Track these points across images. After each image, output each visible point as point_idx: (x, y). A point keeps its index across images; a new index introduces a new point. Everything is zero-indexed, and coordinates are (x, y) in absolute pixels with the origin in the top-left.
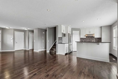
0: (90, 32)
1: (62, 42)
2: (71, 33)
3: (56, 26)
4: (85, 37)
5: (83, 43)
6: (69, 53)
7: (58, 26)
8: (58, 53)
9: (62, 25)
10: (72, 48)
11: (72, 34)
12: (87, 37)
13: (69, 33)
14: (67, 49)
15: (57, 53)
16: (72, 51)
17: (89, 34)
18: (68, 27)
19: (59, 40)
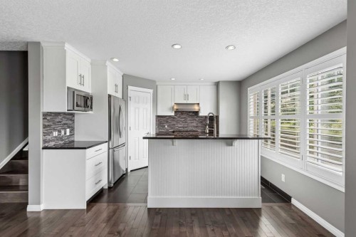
0: (186, 96)
1: (72, 134)
2: (119, 95)
3: (27, 44)
4: (173, 114)
5: (177, 142)
6: (109, 188)
7: (38, 44)
8: (42, 207)
9: (67, 47)
10: (127, 158)
11: (125, 97)
12: (176, 112)
13: (111, 91)
14: (98, 173)
15: (30, 208)
16: (127, 169)
17: (185, 102)
18: (108, 63)
19: (45, 127)
